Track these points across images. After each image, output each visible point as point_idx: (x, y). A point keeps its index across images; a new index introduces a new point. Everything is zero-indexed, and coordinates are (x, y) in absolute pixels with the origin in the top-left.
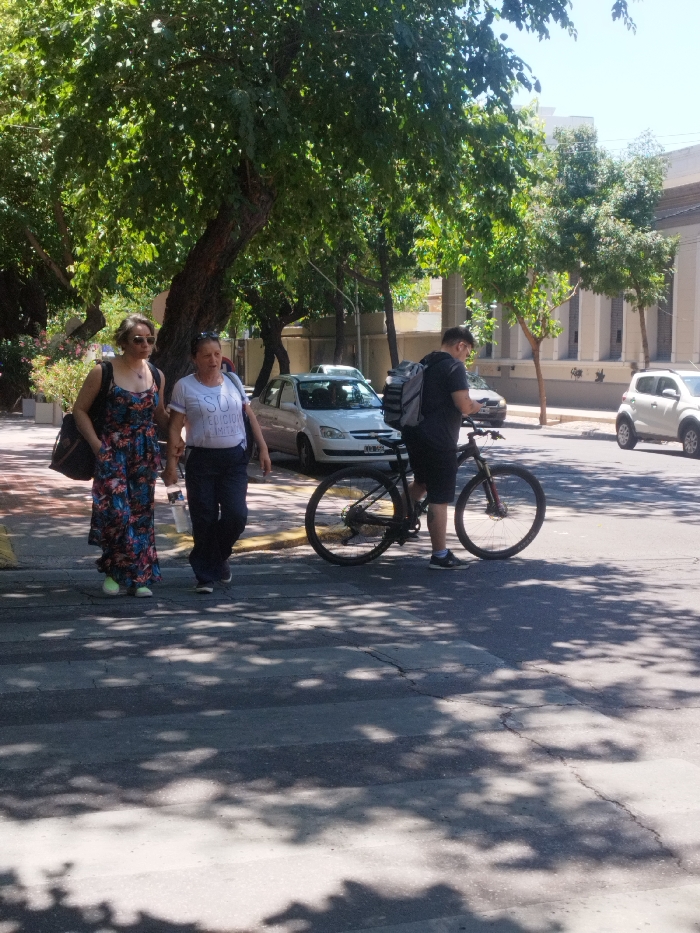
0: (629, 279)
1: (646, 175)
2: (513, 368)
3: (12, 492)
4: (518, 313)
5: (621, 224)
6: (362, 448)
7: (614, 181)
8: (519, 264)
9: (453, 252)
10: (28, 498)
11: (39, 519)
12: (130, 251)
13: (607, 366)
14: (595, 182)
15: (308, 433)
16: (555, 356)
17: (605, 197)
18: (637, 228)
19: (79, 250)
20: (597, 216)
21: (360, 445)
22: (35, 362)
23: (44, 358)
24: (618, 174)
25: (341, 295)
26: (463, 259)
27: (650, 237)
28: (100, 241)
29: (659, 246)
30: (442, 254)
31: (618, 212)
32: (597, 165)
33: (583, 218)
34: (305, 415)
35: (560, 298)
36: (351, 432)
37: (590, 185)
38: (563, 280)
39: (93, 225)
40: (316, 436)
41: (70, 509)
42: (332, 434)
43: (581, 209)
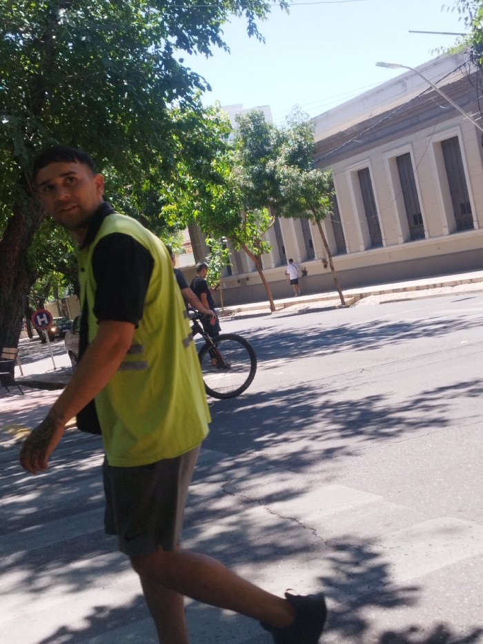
0: (305, 205)
1: (301, 134)
2: (248, 279)
4: (240, 241)
5: (292, 170)
7: (281, 142)
8: (233, 209)
9: (188, 209)
13: (307, 264)
14: (269, 145)
16: (273, 265)
17: (277, 153)
18: (303, 170)
20: (275, 167)
24: (283, 137)
26: (196, 213)
27: (313, 174)
29: (320, 179)
30: (181, 212)
31: (289, 161)
32: (268, 134)
33: (267, 170)
35: (266, 226)
37: (267, 148)
38: (265, 214)
43: (264, 164)
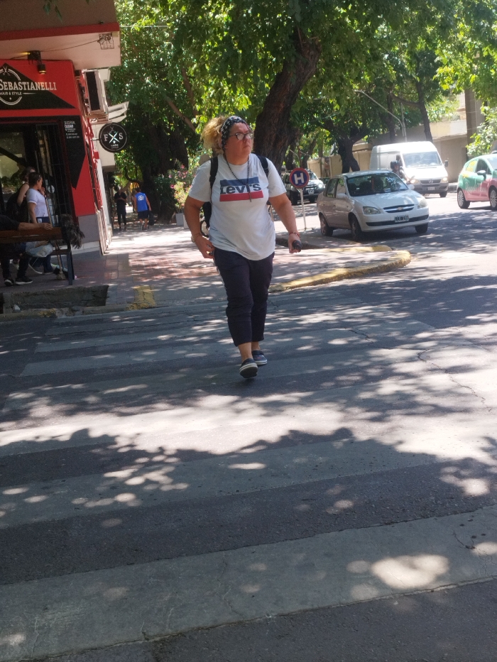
3: (158, 267)
6: (393, 219)
9: (465, 73)
10: (167, 269)
11: (171, 280)
12: (232, 103)
15: (355, 213)
19: (198, 107)
21: (392, 217)
22: (176, 187)
23: (182, 183)
25: (391, 116)
26: (473, 77)
28: (211, 98)
30: (457, 76)
34: (354, 200)
36: (385, 209)
39: (205, 89)
40: (360, 214)
41: (192, 273)
42: (372, 212)
